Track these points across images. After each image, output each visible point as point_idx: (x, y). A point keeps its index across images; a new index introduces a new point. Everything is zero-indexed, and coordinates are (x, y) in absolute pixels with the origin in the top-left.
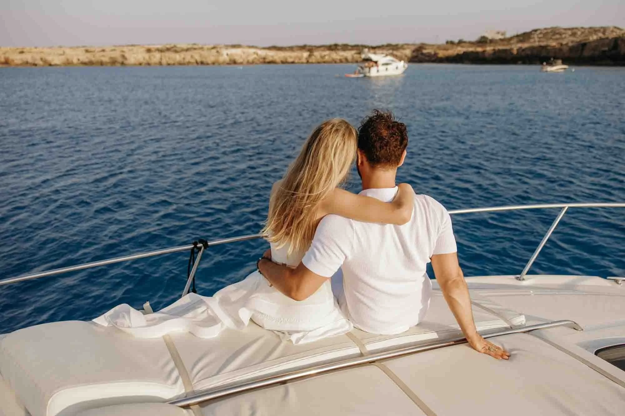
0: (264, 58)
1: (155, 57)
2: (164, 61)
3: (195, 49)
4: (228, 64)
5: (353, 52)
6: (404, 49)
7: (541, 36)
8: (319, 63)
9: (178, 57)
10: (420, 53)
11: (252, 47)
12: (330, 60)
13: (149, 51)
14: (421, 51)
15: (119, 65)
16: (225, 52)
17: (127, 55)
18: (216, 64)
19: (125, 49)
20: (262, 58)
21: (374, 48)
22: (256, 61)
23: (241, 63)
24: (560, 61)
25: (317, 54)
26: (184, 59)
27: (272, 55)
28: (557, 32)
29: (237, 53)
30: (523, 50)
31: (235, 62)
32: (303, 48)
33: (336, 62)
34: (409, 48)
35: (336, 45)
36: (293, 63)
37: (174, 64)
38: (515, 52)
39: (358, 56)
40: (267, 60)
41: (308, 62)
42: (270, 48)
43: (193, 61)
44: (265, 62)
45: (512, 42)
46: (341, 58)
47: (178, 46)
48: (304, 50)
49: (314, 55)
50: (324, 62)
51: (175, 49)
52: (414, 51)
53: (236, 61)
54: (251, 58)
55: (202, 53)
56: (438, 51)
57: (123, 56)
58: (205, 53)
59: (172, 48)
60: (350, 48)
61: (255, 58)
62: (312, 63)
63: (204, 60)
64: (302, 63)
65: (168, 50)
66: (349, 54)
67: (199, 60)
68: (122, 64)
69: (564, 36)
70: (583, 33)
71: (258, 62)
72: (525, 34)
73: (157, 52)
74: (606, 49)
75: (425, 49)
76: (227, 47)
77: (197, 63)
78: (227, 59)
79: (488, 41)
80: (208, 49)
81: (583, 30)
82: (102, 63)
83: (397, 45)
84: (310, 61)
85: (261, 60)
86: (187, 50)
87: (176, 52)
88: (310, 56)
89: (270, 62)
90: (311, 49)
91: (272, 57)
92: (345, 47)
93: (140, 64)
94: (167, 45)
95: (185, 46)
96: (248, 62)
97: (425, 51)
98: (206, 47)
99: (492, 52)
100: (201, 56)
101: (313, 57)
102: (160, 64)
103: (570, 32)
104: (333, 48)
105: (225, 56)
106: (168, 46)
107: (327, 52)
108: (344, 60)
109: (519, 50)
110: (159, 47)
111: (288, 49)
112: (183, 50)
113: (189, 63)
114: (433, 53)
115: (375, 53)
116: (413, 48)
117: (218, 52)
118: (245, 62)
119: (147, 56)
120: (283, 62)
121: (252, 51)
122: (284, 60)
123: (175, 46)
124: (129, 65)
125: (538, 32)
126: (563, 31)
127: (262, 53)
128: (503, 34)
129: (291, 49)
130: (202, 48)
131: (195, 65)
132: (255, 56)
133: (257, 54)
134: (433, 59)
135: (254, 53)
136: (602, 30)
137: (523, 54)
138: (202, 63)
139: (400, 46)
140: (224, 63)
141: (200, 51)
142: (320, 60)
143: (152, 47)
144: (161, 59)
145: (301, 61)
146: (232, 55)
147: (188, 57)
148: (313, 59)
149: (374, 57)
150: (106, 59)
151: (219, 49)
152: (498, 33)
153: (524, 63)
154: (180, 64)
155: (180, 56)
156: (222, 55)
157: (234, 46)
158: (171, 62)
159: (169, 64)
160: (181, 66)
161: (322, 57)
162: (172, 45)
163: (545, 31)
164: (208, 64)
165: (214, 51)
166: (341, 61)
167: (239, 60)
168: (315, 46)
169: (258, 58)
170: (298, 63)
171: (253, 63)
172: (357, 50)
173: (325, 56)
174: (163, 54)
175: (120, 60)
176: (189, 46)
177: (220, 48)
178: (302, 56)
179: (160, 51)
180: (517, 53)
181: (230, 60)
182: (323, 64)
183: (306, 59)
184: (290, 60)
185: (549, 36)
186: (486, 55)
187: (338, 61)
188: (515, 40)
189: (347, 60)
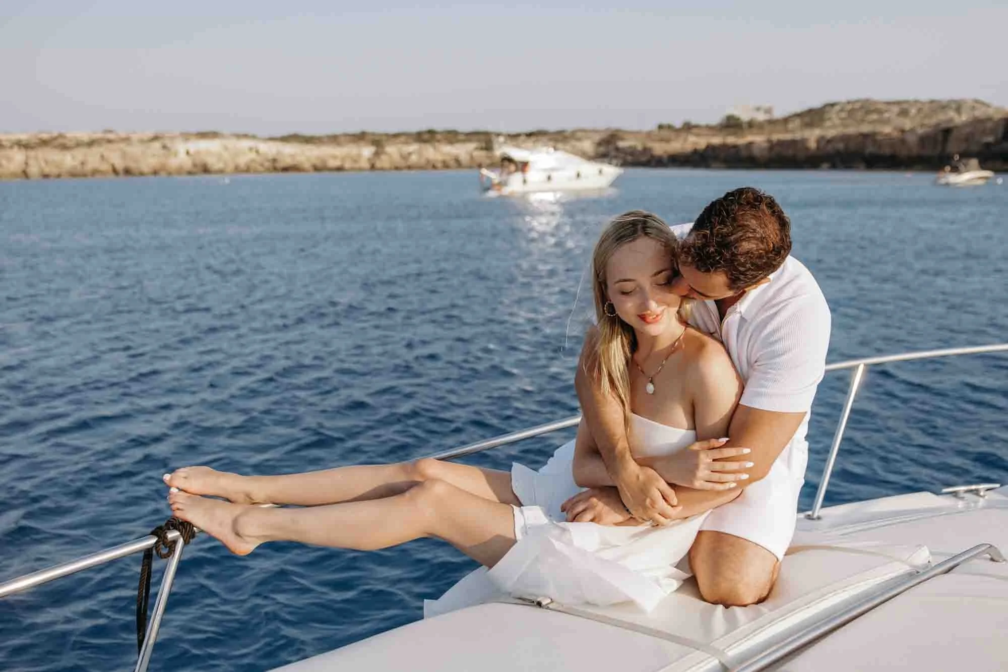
0: (274, 160)
1: (9, 159)
2: (34, 170)
3: (110, 141)
4: (190, 173)
5: (471, 146)
6: (579, 140)
7: (843, 115)
8: (397, 168)
9: (69, 160)
10: (611, 147)
11: (246, 136)
12: (423, 162)
14: (615, 144)
16: (181, 147)
18: (163, 174)
20: (268, 161)
21: (513, 137)
22: (253, 165)
23: (221, 171)
24: (974, 162)
25: (392, 150)
26: (83, 164)
27: (290, 152)
28: (872, 108)
29: (209, 149)
30: (829, 141)
31: (206, 170)
32: (360, 137)
33: (434, 167)
34: (588, 138)
35: (431, 132)
36: (340, 169)
37: (59, 176)
38: (812, 145)
39: (483, 153)
40: (280, 165)
41: (373, 167)
42: (285, 139)
43: (105, 167)
44: (277, 167)
45: (791, 126)
46: (447, 158)
47: (69, 135)
48: (362, 143)
49: (386, 153)
50: (409, 168)
51: (60, 141)
52: (599, 144)
53: (209, 166)
54: (242, 161)
55: (129, 149)
56: (650, 144)
58: (135, 150)
59: (55, 139)
60: (461, 137)
61: (253, 161)
62: (382, 169)
63: (132, 165)
64: (361, 169)
65: (44, 143)
66: (463, 151)
67: (120, 165)
69: (886, 115)
70: (920, 110)
71: (260, 168)
72: (810, 111)
73: (16, 149)
74: (990, 139)
75: (622, 139)
76: (186, 136)
77: (115, 171)
78: (187, 163)
79: (744, 126)
80: (142, 141)
81: (919, 105)
83: (560, 133)
84: (378, 164)
85: (267, 164)
86: (91, 143)
87: (64, 147)
88: (377, 154)
89: (286, 169)
90: (378, 142)
91: (292, 156)
92: (452, 136)
94: (41, 132)
95: (84, 135)
96: (237, 169)
97: (622, 144)
98: (135, 137)
99: (766, 145)
100: (124, 155)
101: (383, 157)
102: (25, 174)
103: (896, 109)
104: (427, 137)
105: (182, 155)
106: (45, 136)
107: (413, 147)
108: (452, 163)
109: (820, 140)
110: (23, 137)
111: (325, 140)
112: (79, 144)
113: (95, 172)
114: (640, 147)
115: (518, 146)
116: (597, 138)
117: (164, 147)
118: (231, 167)
120: (316, 169)
121: (245, 144)
122: (318, 163)
123: (61, 136)
125: (837, 108)
126: (883, 107)
127: (269, 149)
128: (768, 111)
129: (334, 139)
130: (127, 140)
131: (112, 176)
132: (253, 155)
133: (257, 152)
134: (644, 159)
135: (251, 149)
136: (954, 106)
137: (830, 148)
138: (127, 172)
139: (567, 134)
140: (180, 171)
141: (122, 145)
142: (402, 163)
144: (26, 164)
145: (357, 166)
146: (198, 153)
147: (93, 159)
148: (383, 162)
149: (518, 154)
151: (168, 143)
152: (758, 109)
153: (834, 167)
154: (73, 174)
155: (73, 158)
156: (176, 154)
157: (203, 135)
158: (53, 170)
159: (46, 176)
160: (75, 179)
161: (405, 157)
162: (55, 134)
163: (849, 107)
164: (142, 174)
165: (157, 145)
166: (446, 165)
167: (214, 163)
168: (387, 135)
169: (258, 159)
170: (352, 169)
171: (248, 170)
172: (479, 141)
173: (410, 154)
174: (32, 153)
176: (99, 135)
177: (172, 138)
178: (359, 156)
179: (25, 146)
180: (818, 148)
181: (195, 165)
182: (405, 172)
183: (369, 160)
184: (333, 163)
185: (859, 115)
186: (756, 152)
187: (439, 165)
188: (797, 122)
189: (458, 163)
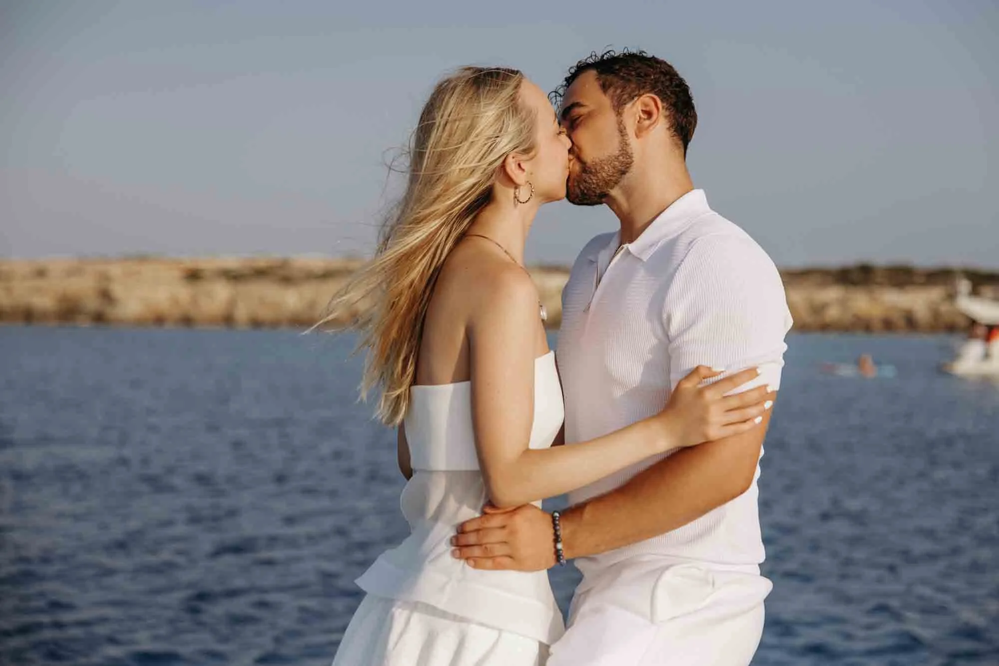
1: (211, 297)
2: (242, 313)
9: (291, 299)
13: (193, 276)
15: (84, 324)
17: (117, 290)
19: (115, 270)
37: (275, 323)
47: (296, 262)
51: (283, 271)
57: (106, 296)
59: (275, 267)
60: (919, 279)
65: (260, 273)
66: (918, 301)
68: (99, 318)
73: (222, 281)
82: (28, 315)
86: (327, 275)
87: (287, 281)
93: (159, 320)
95: (315, 260)
102: (229, 320)
104: (857, 277)
106: (262, 263)
112: (310, 276)
119: (184, 293)
123: (285, 263)
124: (120, 322)
143: (207, 263)
144: (233, 304)
150: (44, 302)
154: (296, 321)
155: (299, 295)
158: (265, 313)
159: (257, 323)
162: (276, 260)
166: (888, 325)
174: (240, 287)
175: (92, 304)
179: (233, 276)
189: (910, 322)
